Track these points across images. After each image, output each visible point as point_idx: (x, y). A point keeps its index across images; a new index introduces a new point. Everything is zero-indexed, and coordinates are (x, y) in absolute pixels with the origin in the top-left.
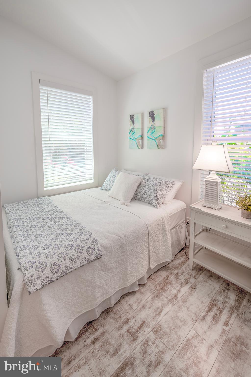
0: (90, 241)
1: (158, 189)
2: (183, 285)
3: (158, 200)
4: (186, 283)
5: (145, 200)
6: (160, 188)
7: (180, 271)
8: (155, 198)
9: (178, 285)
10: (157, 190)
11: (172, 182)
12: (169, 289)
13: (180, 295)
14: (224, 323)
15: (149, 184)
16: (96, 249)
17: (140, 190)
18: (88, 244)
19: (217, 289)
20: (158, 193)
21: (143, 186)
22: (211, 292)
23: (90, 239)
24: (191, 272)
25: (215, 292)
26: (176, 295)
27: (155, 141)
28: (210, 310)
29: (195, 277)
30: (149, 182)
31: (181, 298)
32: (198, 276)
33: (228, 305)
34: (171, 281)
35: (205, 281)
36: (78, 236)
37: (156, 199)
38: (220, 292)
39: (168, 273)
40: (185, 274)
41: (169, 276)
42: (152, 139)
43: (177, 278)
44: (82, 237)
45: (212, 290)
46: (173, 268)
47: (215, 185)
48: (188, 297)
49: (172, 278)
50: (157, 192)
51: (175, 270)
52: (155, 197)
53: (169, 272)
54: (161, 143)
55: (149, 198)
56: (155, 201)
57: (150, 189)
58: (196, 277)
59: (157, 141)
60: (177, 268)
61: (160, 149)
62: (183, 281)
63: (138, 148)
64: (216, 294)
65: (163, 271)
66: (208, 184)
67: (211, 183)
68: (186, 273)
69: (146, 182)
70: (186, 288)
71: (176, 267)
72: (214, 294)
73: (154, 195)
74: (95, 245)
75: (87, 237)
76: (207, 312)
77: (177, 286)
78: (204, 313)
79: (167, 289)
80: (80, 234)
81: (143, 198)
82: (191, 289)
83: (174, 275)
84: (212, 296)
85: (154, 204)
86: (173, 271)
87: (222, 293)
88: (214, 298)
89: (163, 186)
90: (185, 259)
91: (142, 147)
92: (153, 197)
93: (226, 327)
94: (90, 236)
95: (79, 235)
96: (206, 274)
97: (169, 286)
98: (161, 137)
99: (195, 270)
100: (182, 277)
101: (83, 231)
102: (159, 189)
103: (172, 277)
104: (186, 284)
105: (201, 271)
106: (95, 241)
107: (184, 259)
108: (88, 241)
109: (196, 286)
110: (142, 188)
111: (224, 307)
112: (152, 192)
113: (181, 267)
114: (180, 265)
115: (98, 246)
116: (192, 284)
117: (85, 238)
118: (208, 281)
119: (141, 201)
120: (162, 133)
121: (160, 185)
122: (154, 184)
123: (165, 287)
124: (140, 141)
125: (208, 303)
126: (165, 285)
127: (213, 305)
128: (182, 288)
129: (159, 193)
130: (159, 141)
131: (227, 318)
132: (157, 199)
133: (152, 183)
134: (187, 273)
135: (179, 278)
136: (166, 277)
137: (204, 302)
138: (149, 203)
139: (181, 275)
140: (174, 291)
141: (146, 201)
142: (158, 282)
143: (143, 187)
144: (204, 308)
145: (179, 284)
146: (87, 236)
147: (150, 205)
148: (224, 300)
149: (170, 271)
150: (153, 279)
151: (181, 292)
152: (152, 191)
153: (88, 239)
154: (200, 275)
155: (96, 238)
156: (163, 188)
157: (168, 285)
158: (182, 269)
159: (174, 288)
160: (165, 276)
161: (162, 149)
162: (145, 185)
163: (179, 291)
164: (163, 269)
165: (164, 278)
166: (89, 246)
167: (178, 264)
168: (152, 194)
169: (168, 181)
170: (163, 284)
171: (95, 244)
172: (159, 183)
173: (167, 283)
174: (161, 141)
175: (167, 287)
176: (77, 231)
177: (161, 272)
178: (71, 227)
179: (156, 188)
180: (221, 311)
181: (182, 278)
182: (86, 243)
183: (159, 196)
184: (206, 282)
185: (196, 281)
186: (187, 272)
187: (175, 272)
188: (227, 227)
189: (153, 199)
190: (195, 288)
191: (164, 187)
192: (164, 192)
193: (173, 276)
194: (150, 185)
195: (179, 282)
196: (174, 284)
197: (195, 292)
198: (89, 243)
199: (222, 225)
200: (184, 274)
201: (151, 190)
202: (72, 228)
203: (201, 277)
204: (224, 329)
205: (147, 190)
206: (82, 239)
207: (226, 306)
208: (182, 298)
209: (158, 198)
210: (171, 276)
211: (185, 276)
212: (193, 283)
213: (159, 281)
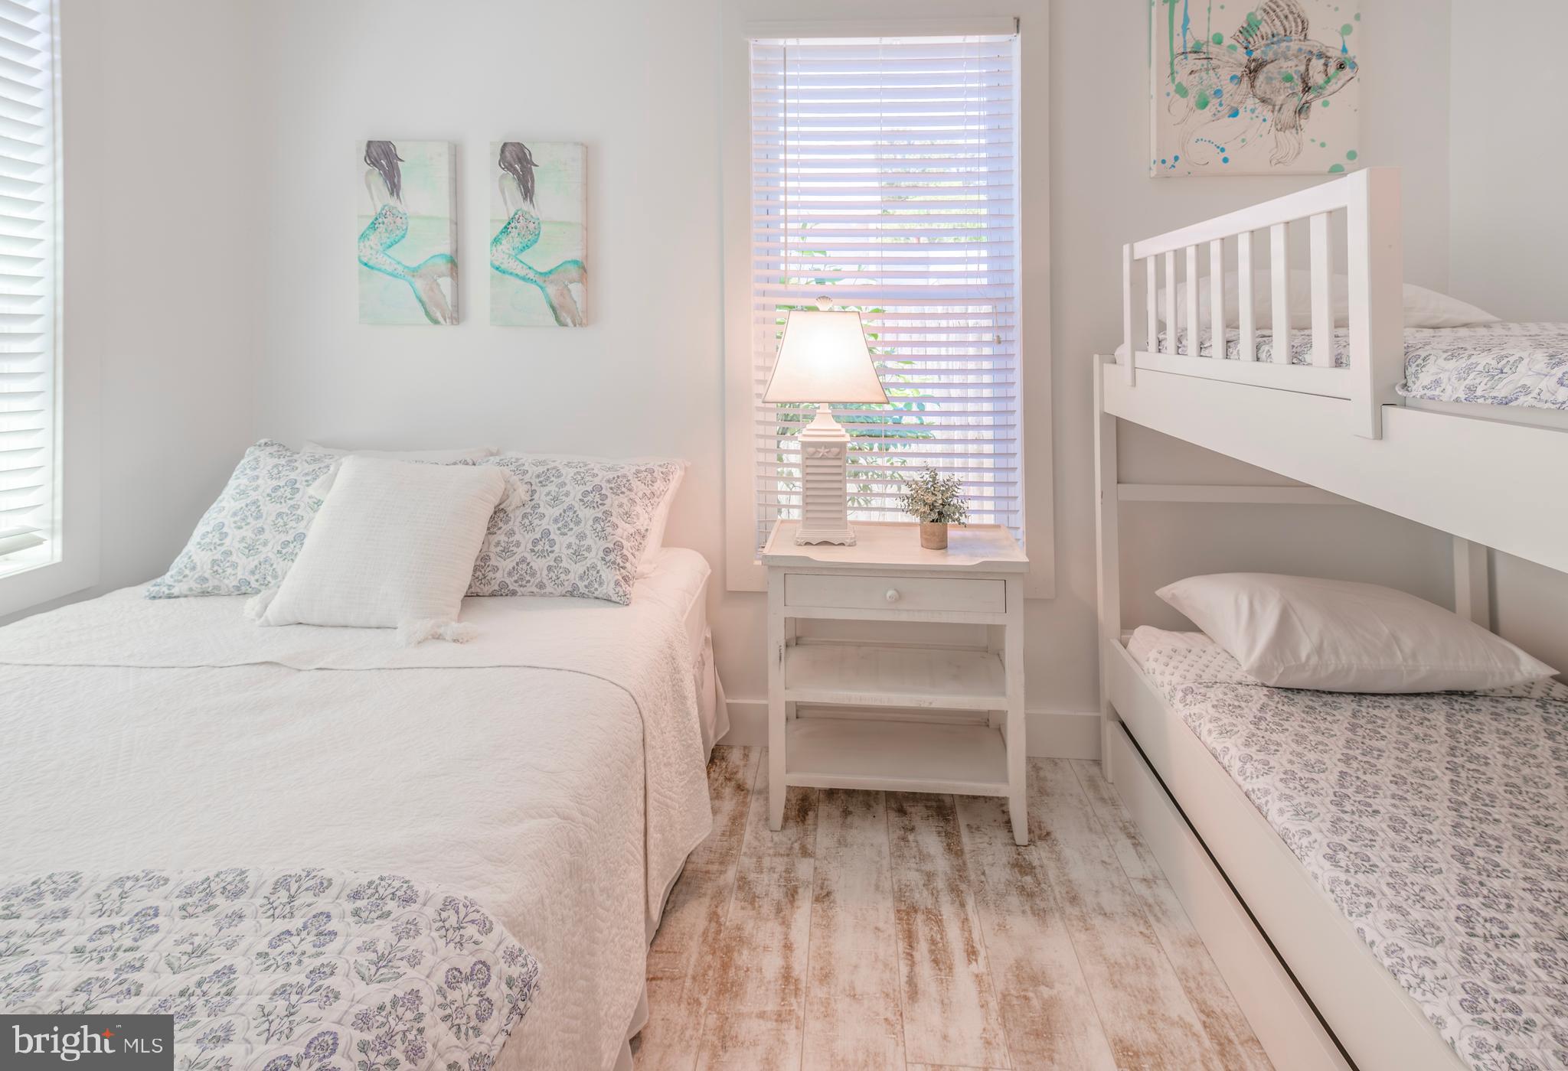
0: (435, 934)
1: (614, 513)
2: (786, 912)
3: (628, 565)
4: (792, 894)
5: (541, 586)
6: (621, 506)
7: (747, 862)
8: (608, 559)
9: (770, 924)
10: (613, 519)
11: (664, 470)
12: (748, 970)
13: (801, 965)
14: (966, 954)
15: (556, 499)
16: (497, 963)
17: (502, 538)
18: (428, 960)
19: (886, 850)
20: (619, 531)
21: (519, 513)
22: (879, 873)
23: (422, 923)
24: (785, 839)
25: (885, 863)
26: (787, 975)
27: (541, 288)
28: (910, 937)
29: (805, 853)
30: (552, 488)
31: (810, 974)
32: (810, 840)
33: (940, 884)
34: (739, 929)
35: (839, 841)
36: (306, 960)
37: (614, 563)
38: (899, 854)
39: (706, 901)
40: (769, 858)
41: (720, 911)
42: (523, 279)
43: (752, 900)
44: (358, 942)
45: (878, 862)
46: (715, 867)
47: (837, 457)
48: (827, 949)
49: (733, 911)
50: (615, 526)
51: (725, 872)
52: (607, 551)
53: (709, 892)
54: (571, 296)
55: (572, 567)
56: (609, 576)
57: (568, 520)
58: (808, 846)
59: (551, 290)
60: (727, 854)
61: (570, 324)
62: (777, 894)
63: (426, 320)
64: (892, 869)
65: (684, 902)
66: (814, 453)
67: (822, 450)
68: (769, 855)
69: (534, 492)
70: (803, 913)
71: (721, 853)
72: (888, 875)
73: (597, 546)
74: (481, 938)
75: (387, 925)
76: (908, 954)
77: (767, 933)
78: (904, 970)
79: (741, 973)
80: (311, 938)
81: (533, 575)
82: (818, 907)
83: (734, 896)
84: (887, 885)
85: (608, 589)
86: (721, 882)
87: (906, 853)
88: (896, 887)
89: (632, 496)
90: (734, 801)
91: (457, 315)
92: (594, 557)
93: (976, 960)
94: (408, 900)
95: (307, 946)
96: (829, 816)
97: (743, 958)
98: (574, 272)
99: (791, 823)
100: (765, 877)
101: (323, 903)
102: (621, 510)
103: (731, 910)
104: (794, 900)
105: (811, 814)
106: (462, 915)
107: (732, 799)
108: (421, 942)
109: (826, 882)
110: (515, 523)
111: (935, 894)
112: (587, 532)
113: (740, 841)
114: (732, 833)
115: (494, 935)
116: (811, 886)
117: (383, 934)
118: (849, 840)
119: (514, 593)
120: (577, 254)
121: (616, 491)
122: (586, 493)
123: (732, 972)
124: (446, 284)
125: (892, 916)
126: (725, 967)
127: (908, 914)
128: (788, 926)
129: (624, 529)
130: (565, 291)
131: (963, 930)
132: (619, 560)
133: (576, 491)
134: (771, 852)
135: (759, 890)
136: (710, 921)
137: (881, 925)
138: (573, 593)
139: (755, 875)
140: (772, 964)
141: (549, 589)
142: (690, 972)
143: (525, 516)
144: (892, 948)
145: (772, 916)
146: (389, 913)
147: (581, 600)
148: (922, 871)
149: (709, 888)
150: (660, 975)
151: (795, 946)
152: (587, 527)
153: (410, 929)
154: (815, 829)
155: (460, 894)
156: (633, 501)
157: (736, 954)
158: (749, 848)
159: (766, 948)
160: (702, 924)
161: (581, 324)
162: (535, 507)
163: (788, 947)
164: (681, 897)
165: (705, 933)
166: (446, 966)
167: (723, 835)
168: (588, 542)
169: (643, 469)
170: (717, 964)
171: (471, 930)
172: (613, 485)
173: (729, 950)
174: (576, 289)
175: (738, 968)
176: (256, 932)
177: (678, 914)
178: (149, 941)
179: (605, 508)
180: (934, 918)
181: (769, 885)
182: (414, 961)
183: (625, 542)
184: (846, 846)
185: (818, 863)
186: (770, 848)
187: (731, 875)
188: (900, 596)
189: (600, 565)
190: (828, 894)
191: (638, 500)
192: (641, 519)
193: (733, 899)
194: (568, 501)
195: (767, 908)
196: (755, 932)
197: (838, 909)
198: (435, 951)
199: (885, 595)
200: (767, 862)
201: (578, 523)
202: (177, 943)
203: (824, 835)
204: (977, 976)
205: (553, 528)
206: (364, 958)
207: (938, 892)
208: (810, 968)
209: (623, 556)
210: (726, 908)
211: (772, 869)
212: (811, 880)
213: (693, 960)
